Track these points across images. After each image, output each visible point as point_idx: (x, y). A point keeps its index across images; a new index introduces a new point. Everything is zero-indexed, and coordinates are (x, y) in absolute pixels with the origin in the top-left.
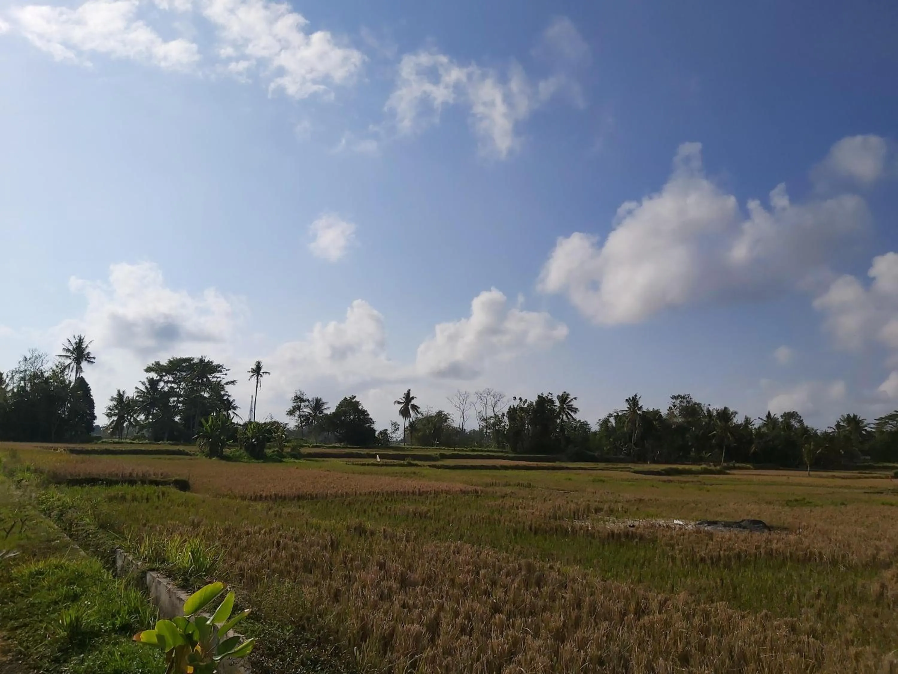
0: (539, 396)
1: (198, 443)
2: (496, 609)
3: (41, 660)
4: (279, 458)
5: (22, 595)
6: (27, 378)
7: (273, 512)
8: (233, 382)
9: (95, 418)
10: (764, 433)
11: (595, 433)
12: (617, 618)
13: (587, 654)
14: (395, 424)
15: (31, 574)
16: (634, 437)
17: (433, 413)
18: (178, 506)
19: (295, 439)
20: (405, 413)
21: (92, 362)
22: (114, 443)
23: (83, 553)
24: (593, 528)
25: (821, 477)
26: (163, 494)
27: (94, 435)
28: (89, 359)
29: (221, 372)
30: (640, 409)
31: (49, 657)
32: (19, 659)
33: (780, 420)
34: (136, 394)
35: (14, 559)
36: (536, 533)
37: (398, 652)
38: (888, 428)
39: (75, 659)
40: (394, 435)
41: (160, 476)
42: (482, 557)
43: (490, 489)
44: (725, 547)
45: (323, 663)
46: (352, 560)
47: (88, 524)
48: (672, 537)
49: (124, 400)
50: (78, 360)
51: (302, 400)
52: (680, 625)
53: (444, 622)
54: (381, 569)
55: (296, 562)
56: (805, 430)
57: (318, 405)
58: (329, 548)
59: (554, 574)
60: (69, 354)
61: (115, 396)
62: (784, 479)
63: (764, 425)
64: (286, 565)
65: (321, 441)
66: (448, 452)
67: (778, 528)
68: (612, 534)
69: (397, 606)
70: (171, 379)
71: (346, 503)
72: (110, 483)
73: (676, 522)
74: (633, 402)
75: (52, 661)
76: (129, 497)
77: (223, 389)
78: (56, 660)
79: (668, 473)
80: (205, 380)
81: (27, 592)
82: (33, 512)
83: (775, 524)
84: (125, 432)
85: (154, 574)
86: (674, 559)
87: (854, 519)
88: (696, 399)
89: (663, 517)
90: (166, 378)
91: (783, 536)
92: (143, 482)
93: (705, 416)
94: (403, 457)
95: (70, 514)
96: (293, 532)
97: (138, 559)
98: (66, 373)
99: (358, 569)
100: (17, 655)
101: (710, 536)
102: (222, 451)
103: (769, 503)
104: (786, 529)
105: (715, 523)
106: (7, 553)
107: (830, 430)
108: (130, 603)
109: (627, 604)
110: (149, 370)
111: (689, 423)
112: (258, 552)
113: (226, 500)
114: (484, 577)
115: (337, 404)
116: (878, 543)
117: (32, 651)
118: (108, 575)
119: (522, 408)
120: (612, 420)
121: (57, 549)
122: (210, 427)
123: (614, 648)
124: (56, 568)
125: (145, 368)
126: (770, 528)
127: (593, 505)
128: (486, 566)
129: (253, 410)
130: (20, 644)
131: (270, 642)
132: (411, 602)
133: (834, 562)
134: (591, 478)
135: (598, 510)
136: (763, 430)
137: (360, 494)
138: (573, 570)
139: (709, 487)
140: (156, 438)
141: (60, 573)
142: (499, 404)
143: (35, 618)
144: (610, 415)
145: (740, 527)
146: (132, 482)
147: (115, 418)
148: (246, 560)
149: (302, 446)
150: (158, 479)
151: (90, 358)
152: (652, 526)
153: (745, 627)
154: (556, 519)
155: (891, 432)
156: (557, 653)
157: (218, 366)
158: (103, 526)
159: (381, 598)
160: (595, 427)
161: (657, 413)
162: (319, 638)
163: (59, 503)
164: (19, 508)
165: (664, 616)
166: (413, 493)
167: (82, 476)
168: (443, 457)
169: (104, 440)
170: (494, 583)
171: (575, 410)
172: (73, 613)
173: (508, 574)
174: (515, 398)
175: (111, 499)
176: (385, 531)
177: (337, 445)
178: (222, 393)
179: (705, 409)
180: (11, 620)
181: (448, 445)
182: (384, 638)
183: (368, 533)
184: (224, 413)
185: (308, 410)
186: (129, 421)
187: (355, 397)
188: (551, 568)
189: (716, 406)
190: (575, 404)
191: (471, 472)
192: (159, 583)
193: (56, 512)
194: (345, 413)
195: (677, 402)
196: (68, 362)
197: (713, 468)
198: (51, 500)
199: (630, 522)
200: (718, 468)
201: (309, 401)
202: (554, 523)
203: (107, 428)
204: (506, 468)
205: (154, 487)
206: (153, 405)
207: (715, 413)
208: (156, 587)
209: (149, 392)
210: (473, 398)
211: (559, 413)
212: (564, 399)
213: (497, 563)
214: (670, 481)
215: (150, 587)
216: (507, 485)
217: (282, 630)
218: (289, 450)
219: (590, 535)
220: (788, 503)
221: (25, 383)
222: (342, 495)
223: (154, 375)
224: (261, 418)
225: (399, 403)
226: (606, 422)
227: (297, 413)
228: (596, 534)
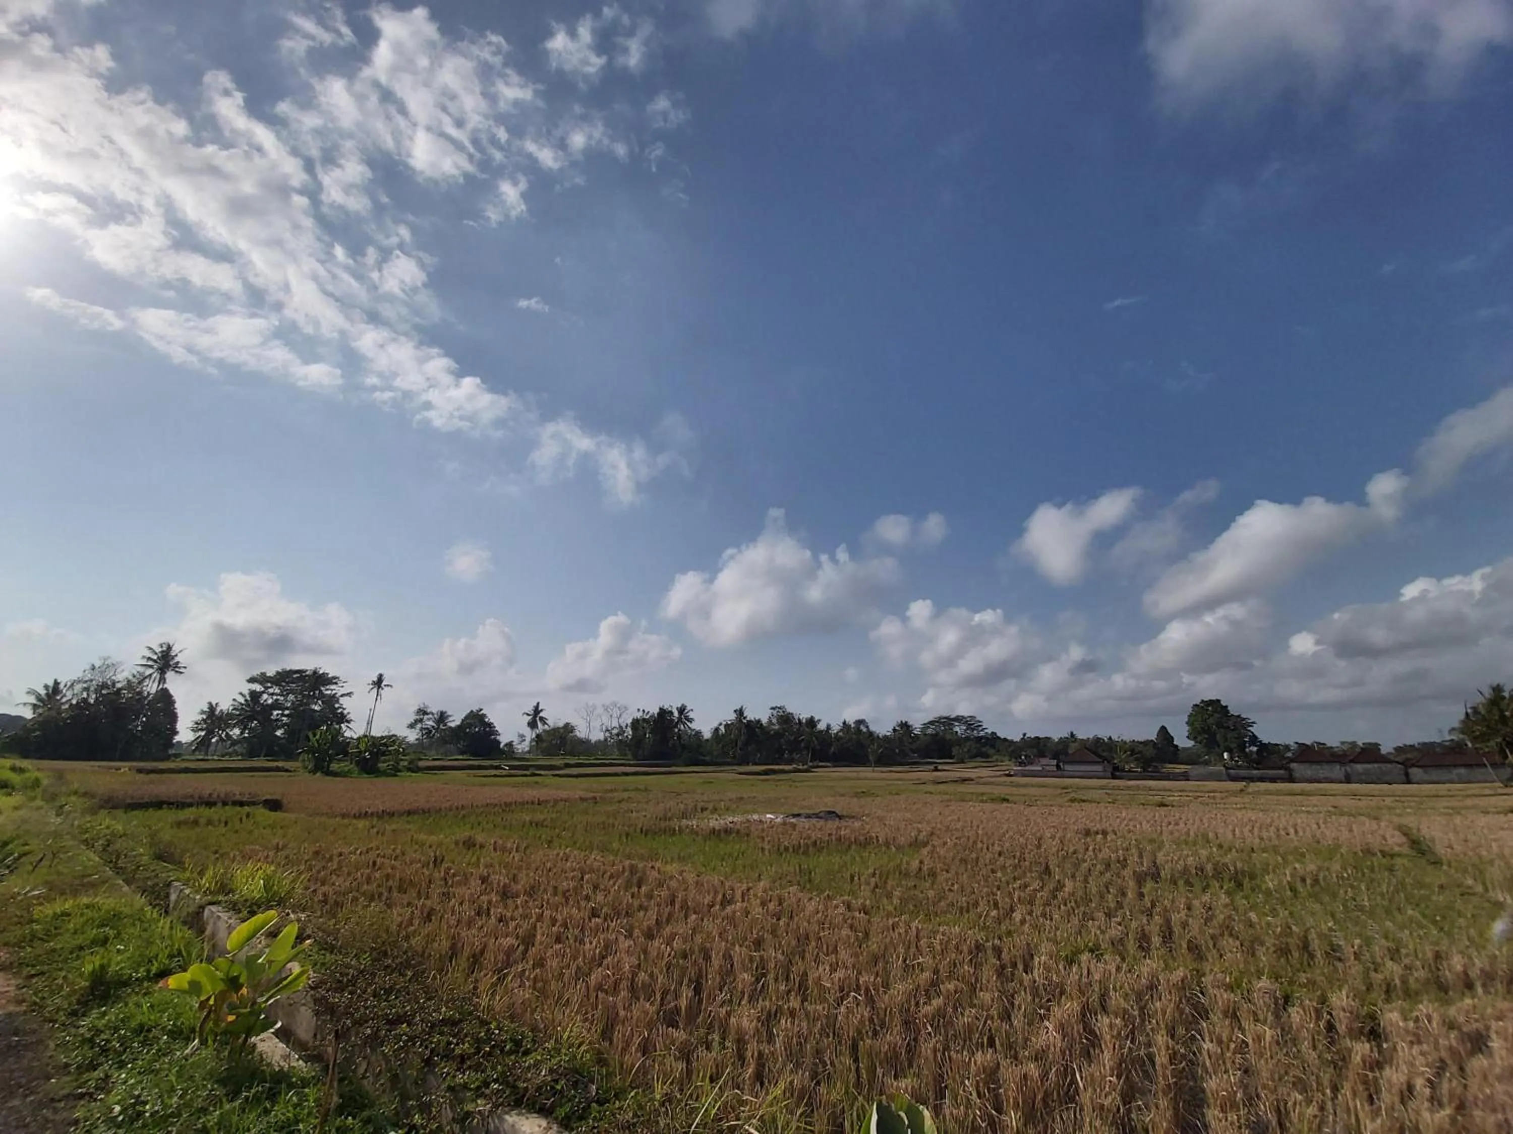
0: (660, 709)
1: (301, 758)
2: (594, 914)
3: (57, 1013)
4: (395, 771)
5: (42, 939)
6: (92, 689)
7: (375, 830)
8: (349, 694)
9: (176, 733)
10: (841, 738)
11: (707, 740)
12: (705, 909)
13: (672, 949)
14: (522, 737)
15: (56, 916)
16: (739, 743)
17: (561, 724)
18: (264, 828)
19: (414, 752)
20: (532, 725)
21: (181, 673)
22: (199, 760)
23: (126, 888)
24: (697, 826)
25: (882, 772)
26: (248, 815)
27: (172, 751)
28: (176, 668)
29: (336, 683)
30: (745, 718)
31: (65, 1010)
32: (34, 1011)
33: (853, 726)
34: (231, 708)
35: (38, 897)
36: (646, 835)
37: (486, 969)
38: (929, 731)
39: (95, 1013)
40: (519, 747)
41: (247, 796)
42: (588, 862)
43: (610, 795)
44: (804, 835)
45: (399, 991)
46: (454, 875)
47: (141, 855)
48: (763, 830)
49: (217, 713)
50: (162, 671)
51: (425, 713)
52: (757, 911)
53: (539, 932)
54: (482, 883)
55: (390, 883)
56: (871, 734)
57: (442, 717)
58: (431, 865)
59: (655, 874)
60: (150, 663)
61: (206, 709)
62: (855, 774)
63: (841, 730)
64: (379, 886)
65: (442, 754)
66: (573, 761)
67: (847, 817)
68: (713, 831)
69: (493, 920)
70: (277, 691)
71: (460, 816)
72: (181, 805)
73: (768, 816)
74: (740, 712)
75: (69, 1014)
76: (202, 821)
77: (337, 701)
78: (74, 1013)
79: (766, 773)
80: (317, 692)
81: (48, 935)
82: (71, 843)
83: (845, 813)
84: (212, 748)
85: (214, 908)
86: (763, 849)
87: (904, 806)
88: (789, 710)
89: (757, 812)
90: (271, 690)
91: (850, 824)
92: (225, 804)
93: (796, 724)
94: (526, 768)
95: (118, 845)
96: (394, 850)
97: (197, 892)
98: (145, 684)
99: (459, 884)
100: (31, 1006)
101: (794, 826)
102: (328, 766)
103: (843, 795)
104: (853, 817)
105: (799, 815)
106: (32, 890)
107: (888, 734)
108: (173, 945)
109: (715, 897)
110: (252, 680)
111: (783, 729)
112: (349, 874)
113: (323, 819)
114: (588, 882)
115: (463, 716)
116: (920, 826)
117: (49, 1002)
118: (152, 913)
119: (644, 720)
120: (722, 728)
121: (93, 885)
122: (317, 741)
123: (698, 939)
124: (87, 908)
125: (248, 678)
126: (840, 817)
127: (700, 805)
128: (592, 871)
129: (370, 723)
130: (35, 994)
131: (341, 974)
132: (509, 915)
133: (887, 844)
134: (701, 781)
135: (703, 810)
136: (841, 734)
137: (477, 806)
138: (672, 868)
139: (798, 784)
140: (252, 754)
141: (89, 913)
142: (624, 715)
143: (54, 965)
144: (721, 724)
145: (818, 817)
146: (210, 804)
147: (203, 733)
148: (333, 884)
149: (421, 760)
150: (245, 799)
151: (180, 668)
152: (748, 821)
153: (811, 907)
154: (665, 820)
155: (932, 735)
156: (645, 952)
157: (335, 678)
158: (160, 857)
159: (478, 914)
160: (707, 734)
161: (759, 721)
162: (401, 963)
163: (108, 832)
164: (55, 838)
165: (745, 905)
166: (533, 803)
167: (146, 800)
168: (567, 766)
169: (184, 757)
170: (596, 887)
171: (691, 720)
172: (98, 961)
173: (611, 877)
174: (639, 710)
175: (179, 824)
176: (495, 843)
177: (461, 757)
178: (337, 706)
179: (796, 717)
180: (28, 966)
181: (572, 754)
182: (474, 956)
183: (478, 846)
184: (337, 727)
185: (431, 723)
186: (220, 736)
187: (481, 710)
188: (653, 867)
189: (804, 716)
190: (691, 715)
191: (593, 779)
192: (219, 917)
193: (101, 842)
194: (470, 726)
195: (775, 712)
196: (149, 671)
197: (801, 767)
198: (98, 828)
199: (730, 819)
200: (805, 767)
201: (433, 714)
202: (663, 824)
203: (191, 744)
204: (627, 774)
205: (238, 809)
206: (251, 718)
207: (804, 721)
208: (215, 923)
209: (248, 705)
210: (600, 710)
211: (677, 723)
212: (682, 710)
213: (602, 867)
214: (767, 780)
215: (208, 924)
216: (625, 790)
217: (358, 959)
218: (406, 763)
219: (694, 832)
220: (857, 795)
221: (88, 695)
222: (457, 808)
223: (258, 687)
224: (376, 732)
225: (528, 715)
226: (717, 730)
227: (419, 726)
228: (700, 832)
